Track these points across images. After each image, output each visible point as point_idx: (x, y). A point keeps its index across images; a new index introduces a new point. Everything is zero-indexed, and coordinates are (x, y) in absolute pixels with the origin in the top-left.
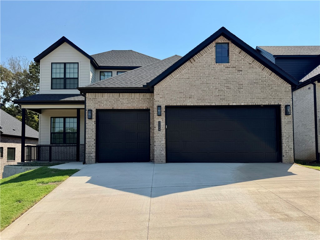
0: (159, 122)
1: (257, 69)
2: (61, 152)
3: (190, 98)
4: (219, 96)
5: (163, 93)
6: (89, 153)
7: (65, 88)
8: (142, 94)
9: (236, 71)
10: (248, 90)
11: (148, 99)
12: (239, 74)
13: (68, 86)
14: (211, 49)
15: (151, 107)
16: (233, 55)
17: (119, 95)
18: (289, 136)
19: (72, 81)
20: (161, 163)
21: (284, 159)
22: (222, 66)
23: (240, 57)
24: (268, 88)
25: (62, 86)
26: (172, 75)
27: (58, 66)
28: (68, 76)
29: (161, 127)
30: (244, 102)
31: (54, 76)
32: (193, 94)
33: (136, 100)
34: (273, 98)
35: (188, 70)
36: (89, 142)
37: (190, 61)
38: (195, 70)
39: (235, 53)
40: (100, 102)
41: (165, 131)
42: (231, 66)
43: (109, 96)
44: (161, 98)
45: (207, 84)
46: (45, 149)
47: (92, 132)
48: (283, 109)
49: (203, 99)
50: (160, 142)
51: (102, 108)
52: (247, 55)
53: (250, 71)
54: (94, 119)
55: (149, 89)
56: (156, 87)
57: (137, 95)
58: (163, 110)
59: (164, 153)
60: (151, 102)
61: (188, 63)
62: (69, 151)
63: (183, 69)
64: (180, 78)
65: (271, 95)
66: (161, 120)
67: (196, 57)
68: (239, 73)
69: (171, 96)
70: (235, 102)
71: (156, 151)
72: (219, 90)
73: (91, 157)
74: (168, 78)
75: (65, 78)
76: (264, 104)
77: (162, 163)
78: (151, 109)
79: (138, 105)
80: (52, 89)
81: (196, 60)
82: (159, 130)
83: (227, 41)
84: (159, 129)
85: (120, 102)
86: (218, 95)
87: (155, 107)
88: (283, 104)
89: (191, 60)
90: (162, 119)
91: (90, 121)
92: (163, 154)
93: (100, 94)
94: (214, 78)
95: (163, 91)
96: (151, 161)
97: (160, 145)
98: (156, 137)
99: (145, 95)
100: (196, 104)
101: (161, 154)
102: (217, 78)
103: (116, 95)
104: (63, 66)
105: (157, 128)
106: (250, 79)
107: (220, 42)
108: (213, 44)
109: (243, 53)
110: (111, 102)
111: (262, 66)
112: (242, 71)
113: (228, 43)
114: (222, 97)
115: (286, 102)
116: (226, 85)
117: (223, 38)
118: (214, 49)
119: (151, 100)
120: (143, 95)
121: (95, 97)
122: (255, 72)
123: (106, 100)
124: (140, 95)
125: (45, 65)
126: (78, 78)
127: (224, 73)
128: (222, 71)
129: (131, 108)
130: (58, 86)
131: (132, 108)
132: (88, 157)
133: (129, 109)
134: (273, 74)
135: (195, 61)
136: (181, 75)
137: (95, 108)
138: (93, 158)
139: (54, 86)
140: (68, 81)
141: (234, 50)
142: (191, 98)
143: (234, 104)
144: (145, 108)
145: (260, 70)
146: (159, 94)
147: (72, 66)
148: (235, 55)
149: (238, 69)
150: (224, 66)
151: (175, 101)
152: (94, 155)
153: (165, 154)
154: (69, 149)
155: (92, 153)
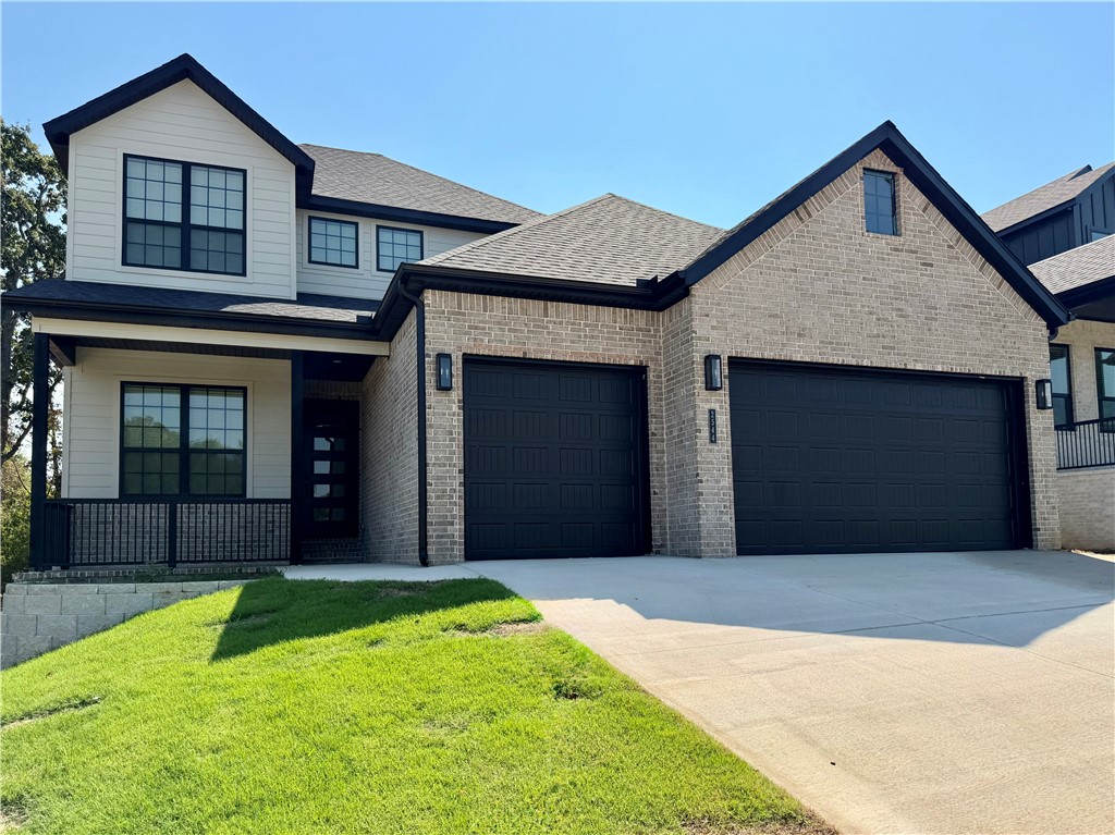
0: (712, 413)
1: (967, 264)
3: (799, 335)
4: (878, 336)
5: (722, 311)
7: (186, 266)
9: (917, 263)
10: (950, 326)
12: (925, 275)
14: (852, 186)
15: (652, 359)
16: (909, 214)
17: (546, 309)
19: (216, 241)
20: (722, 557)
21: (1041, 537)
22: (884, 242)
23: (926, 222)
24: (996, 325)
25: (175, 256)
26: (745, 254)
27: (155, 171)
28: (198, 218)
29: (718, 430)
30: (943, 363)
31: (136, 212)
32: (808, 324)
33: (601, 332)
34: (1008, 355)
35: (793, 242)
36: (439, 478)
37: (797, 213)
38: (811, 244)
39: (912, 209)
40: (476, 328)
41: (730, 442)
42: (906, 247)
44: (713, 328)
45: (845, 293)
47: (451, 440)
48: (1031, 390)
49: (837, 344)
50: (717, 482)
51: (486, 353)
52: (942, 219)
53: (951, 267)
54: (457, 394)
56: (698, 290)
57: (606, 313)
58: (721, 371)
59: (729, 520)
60: (650, 342)
61: (790, 221)
63: (777, 238)
64: (769, 268)
65: (1003, 347)
66: (716, 406)
67: (813, 203)
68: (926, 270)
69: (746, 324)
70: (921, 362)
71: (705, 513)
72: (878, 319)
73: (448, 536)
74: (734, 263)
75: (186, 226)
76: (988, 373)
77: (724, 555)
78: (652, 366)
80: (125, 263)
81: (815, 214)
82: (712, 441)
83: (893, 168)
84: (713, 439)
85: (549, 333)
86: (875, 332)
87: (698, 358)
88: (1031, 376)
89: (800, 209)
90: (720, 402)
91: (442, 397)
92: (727, 525)
93: (477, 299)
94: (864, 279)
95: (718, 304)
96: (658, 553)
97: (716, 494)
98: (702, 463)
99: (631, 315)
100: (819, 359)
101: (720, 525)
102: (872, 280)
103: (534, 308)
105: (705, 433)
106: (952, 294)
107: (874, 166)
108: (856, 171)
109: (934, 211)
111: (980, 259)
112: (931, 265)
113: (894, 174)
114: (887, 342)
115: (1037, 371)
116: (897, 304)
117: (882, 157)
118: (859, 185)
119: (652, 336)
120: (626, 317)
122: (964, 274)
123: (499, 323)
124: (614, 313)
126: (243, 233)
127: (888, 265)
128: (883, 259)
130: (155, 255)
132: (438, 536)
134: (1006, 285)
135: (810, 215)
136: (771, 256)
137: (460, 348)
138: (455, 543)
139: (134, 254)
140: (197, 239)
141: (911, 198)
142: (804, 336)
143: (919, 367)
144: (632, 363)
145: (976, 270)
146: (707, 316)
147: (217, 179)
148: (914, 214)
149: (923, 259)
150: (888, 244)
151: (756, 344)
152: (457, 529)
153: (733, 524)
155: (452, 524)
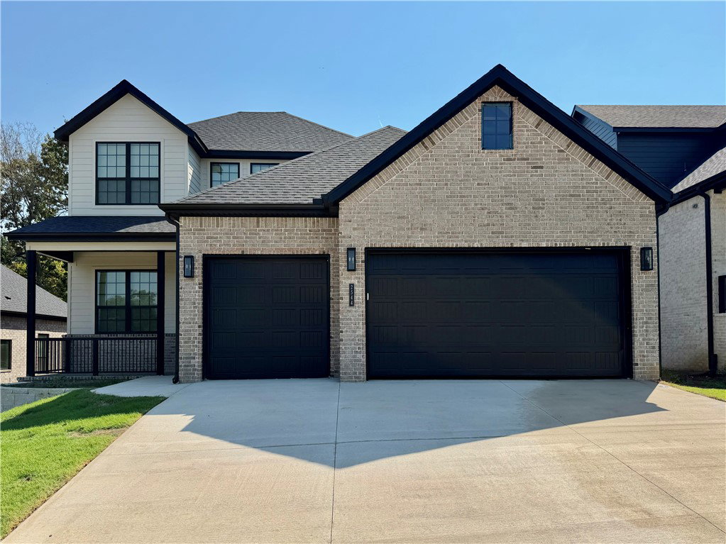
0: (352, 287)
1: (577, 163)
2: (120, 352)
3: (422, 229)
4: (488, 225)
5: (361, 217)
6: (187, 358)
7: (129, 202)
8: (310, 220)
9: (528, 168)
10: (557, 212)
11: (324, 230)
12: (535, 175)
13: (135, 197)
14: (472, 117)
15: (332, 249)
16: (522, 131)
17: (258, 222)
18: (650, 318)
19: (145, 185)
20: (356, 381)
21: (637, 370)
22: (497, 155)
23: (539, 135)
24: (602, 208)
25: (122, 198)
26: (380, 177)
27: (112, 149)
28: (135, 173)
29: (356, 297)
30: (548, 241)
31: (102, 175)
32: (429, 221)
33: (296, 234)
34: (613, 230)
35: (419, 164)
36: (186, 331)
37: (423, 144)
38: (434, 164)
39: (526, 127)
40: (212, 238)
41: (364, 305)
42: (518, 156)
43: (234, 224)
44: (354, 229)
45: (461, 197)
46: (83, 346)
47: (194, 307)
48: (635, 256)
49: (453, 233)
50: (354, 332)
51: (218, 253)
52: (553, 131)
53: (561, 167)
54: (199, 278)
55: (327, 208)
56: (344, 205)
57: (300, 222)
58: (361, 257)
59: (362, 357)
60: (331, 238)
61: (417, 150)
62: (139, 349)
63: (406, 163)
64: (399, 185)
65: (608, 224)
66: (355, 282)
67: (436, 135)
68: (537, 172)
69: (379, 225)
70: (527, 241)
71: (344, 353)
72: (489, 213)
73: (191, 366)
74: (371, 184)
75: (128, 179)
76: (592, 245)
77: (357, 379)
78: (332, 255)
79: (302, 245)
80: (97, 203)
81: (438, 143)
82: (350, 305)
83: (509, 98)
84: (352, 303)
85: (260, 238)
86: (486, 222)
87: (342, 249)
88: (636, 245)
89: (426, 141)
90: (358, 279)
91: (189, 282)
92: (360, 361)
93: (213, 220)
94: (478, 184)
95: (359, 213)
96: (333, 376)
97: (353, 340)
98: (343, 320)
99: (318, 221)
100: (436, 244)
101: (355, 361)
102: (485, 184)
103: (250, 222)
104: (123, 150)
105: (346, 300)
106: (560, 187)
107: (491, 99)
108: (477, 105)
109: (546, 126)
110: (238, 238)
111: (590, 158)
112: (542, 167)
113: (511, 103)
114: (495, 229)
115: (642, 240)
116: (506, 200)
117: (499, 91)
118: (478, 116)
119: (333, 234)
120: (314, 223)
121: (201, 226)
122: (573, 171)
123: (227, 234)
124: (306, 221)
125: (81, 147)
126: (158, 179)
127: (500, 172)
128: (497, 168)
129: (286, 253)
130: (113, 199)
131: (288, 253)
132: (185, 366)
133: (282, 255)
134: (615, 175)
135: (433, 144)
136: (401, 176)
137: (200, 251)
138: (195, 370)
139: (103, 198)
140: (135, 185)
141: (525, 119)
142: (426, 229)
143: (525, 245)
144: (317, 253)
145: (585, 166)
146: (350, 221)
147: (145, 149)
148: (527, 131)
149: (533, 163)
150: (501, 156)
151: (388, 238)
152: (197, 361)
153: (365, 359)
154: (139, 346)
155: (194, 358)
